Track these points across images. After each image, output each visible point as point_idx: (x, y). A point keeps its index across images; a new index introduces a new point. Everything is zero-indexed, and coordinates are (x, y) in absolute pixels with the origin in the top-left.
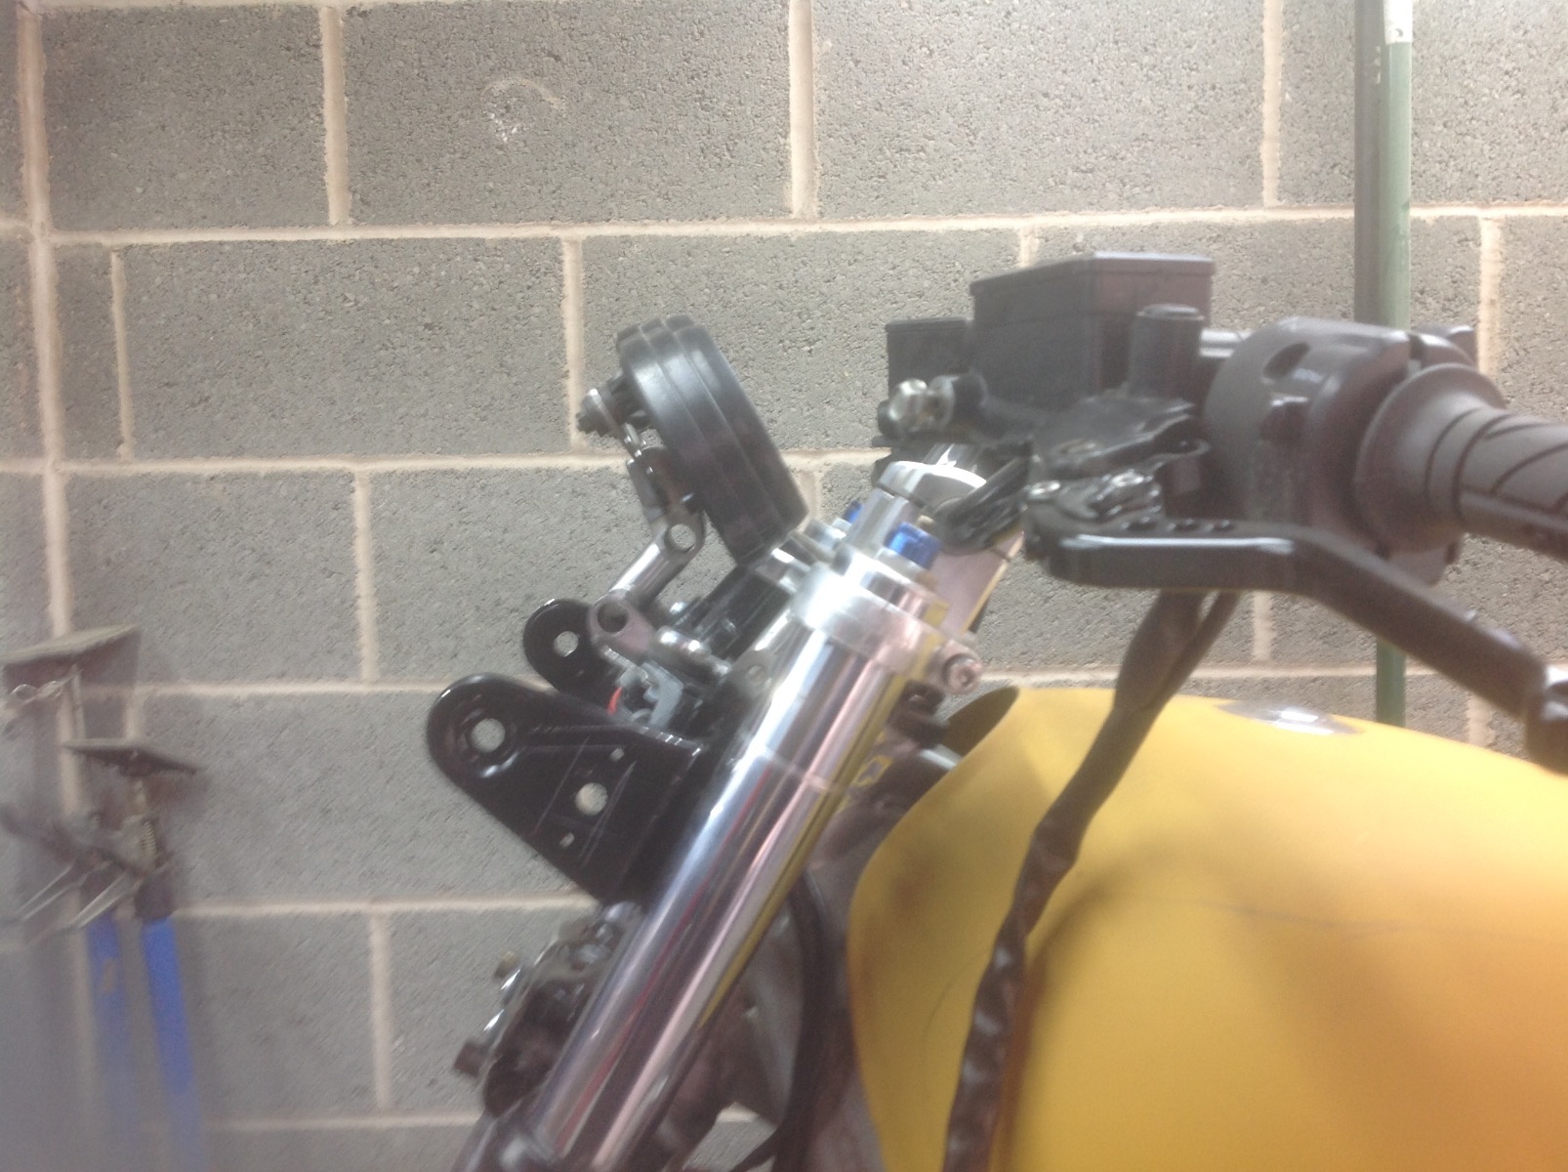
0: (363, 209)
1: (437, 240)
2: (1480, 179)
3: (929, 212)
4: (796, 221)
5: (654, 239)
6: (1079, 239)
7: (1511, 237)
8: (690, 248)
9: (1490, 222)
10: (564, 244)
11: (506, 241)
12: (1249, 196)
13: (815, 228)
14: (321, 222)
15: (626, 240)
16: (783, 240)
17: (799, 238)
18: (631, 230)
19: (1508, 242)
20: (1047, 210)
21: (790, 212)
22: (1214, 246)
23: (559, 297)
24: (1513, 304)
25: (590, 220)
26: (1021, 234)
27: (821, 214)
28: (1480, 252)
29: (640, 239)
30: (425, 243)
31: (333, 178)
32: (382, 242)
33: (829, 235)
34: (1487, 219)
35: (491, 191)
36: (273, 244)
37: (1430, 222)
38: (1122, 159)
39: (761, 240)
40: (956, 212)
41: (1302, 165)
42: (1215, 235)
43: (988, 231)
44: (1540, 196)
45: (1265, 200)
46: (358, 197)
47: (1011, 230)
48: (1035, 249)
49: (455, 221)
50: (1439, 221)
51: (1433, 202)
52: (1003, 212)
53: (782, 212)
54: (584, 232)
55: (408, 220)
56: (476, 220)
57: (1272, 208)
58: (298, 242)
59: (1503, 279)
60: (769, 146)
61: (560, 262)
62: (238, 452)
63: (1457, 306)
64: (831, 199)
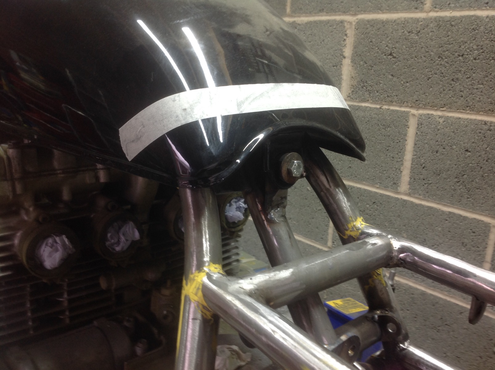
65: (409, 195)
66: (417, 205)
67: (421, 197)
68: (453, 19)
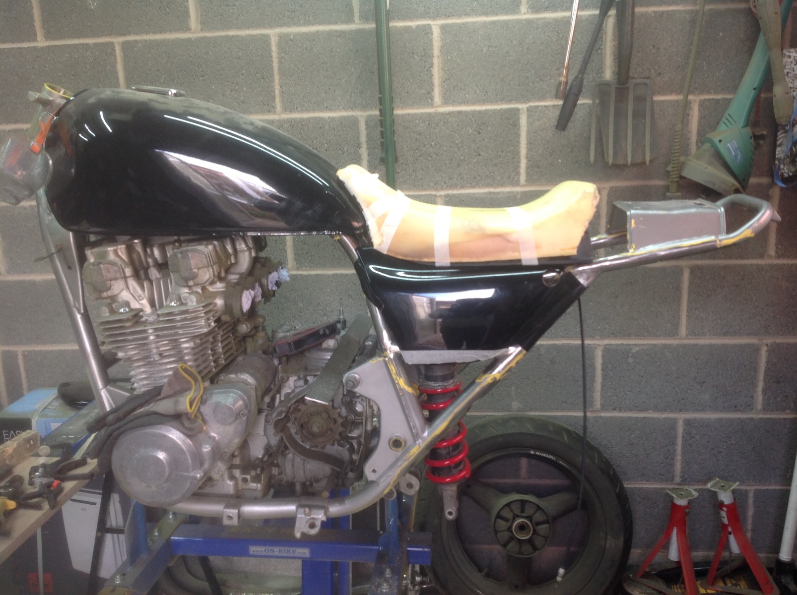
0: (48, 36)
1: (73, 45)
2: (431, 10)
3: (239, 28)
4: (194, 33)
5: (145, 41)
6: (292, 37)
7: (444, 31)
8: (158, 43)
9: (436, 25)
10: (116, 44)
11: (96, 44)
12: (350, 20)
13: (200, 35)
14: (35, 40)
15: (136, 41)
16: (190, 40)
17: (195, 39)
18: (138, 38)
19: (442, 33)
20: (280, 26)
21: (191, 29)
22: (339, 39)
23: (116, 62)
24: (446, 57)
25: (124, 35)
26: (271, 36)
27: (202, 30)
28: (433, 38)
29: (141, 41)
30: (69, 46)
31: (38, 24)
32: (56, 46)
33: (205, 37)
34: (435, 25)
35: (89, 26)
36: (20, 48)
37: (414, 27)
38: (304, 7)
39: (182, 40)
40: (249, 28)
41: (367, 7)
42: (338, 34)
43: (260, 35)
44: (453, 15)
45: (356, 21)
46: (46, 30)
47: (268, 34)
48: (277, 41)
49: (78, 37)
50: (418, 26)
51: (414, 19)
52: (264, 27)
53: (188, 29)
54: (121, 39)
55: (62, 37)
56: (86, 36)
57: (358, 24)
58: (29, 47)
59: (441, 48)
60: (182, 6)
61: (115, 50)
62: (17, 122)
63: (425, 58)
64: (205, 24)
65: (298, 269)
66: (306, 276)
67: (308, 268)
68: (302, 120)
